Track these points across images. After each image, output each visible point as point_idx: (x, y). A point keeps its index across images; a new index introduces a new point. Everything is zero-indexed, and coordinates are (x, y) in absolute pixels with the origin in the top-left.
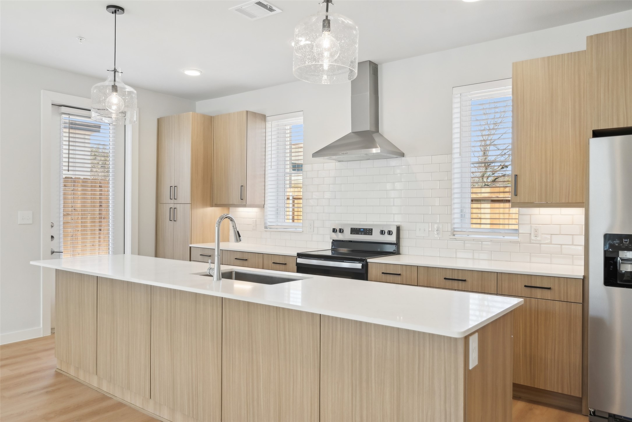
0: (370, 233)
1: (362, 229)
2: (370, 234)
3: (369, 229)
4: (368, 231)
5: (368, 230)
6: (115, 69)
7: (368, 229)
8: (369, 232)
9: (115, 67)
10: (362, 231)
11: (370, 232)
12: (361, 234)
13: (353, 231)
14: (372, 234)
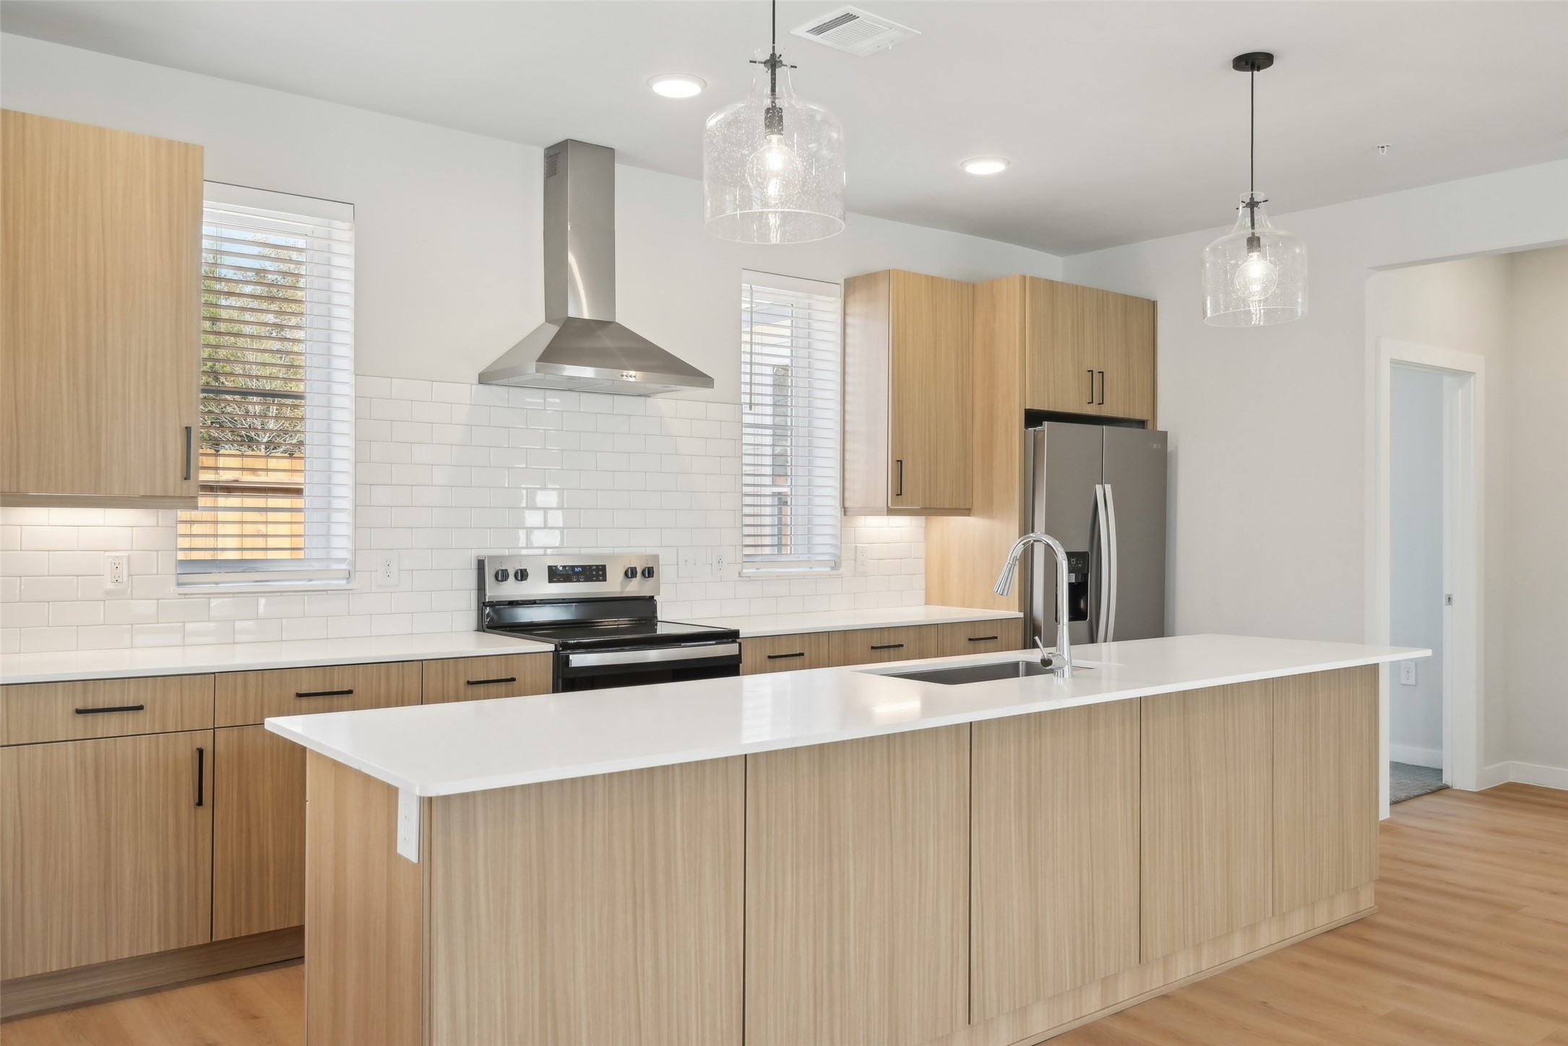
0: (601, 576)
1: (577, 566)
2: (601, 578)
3: (597, 566)
4: (594, 573)
5: (594, 570)
6: (773, 55)
7: (594, 568)
8: (597, 572)
9: (774, 47)
10: (578, 574)
11: (601, 573)
12: (578, 581)
13: (555, 575)
14: (605, 580)
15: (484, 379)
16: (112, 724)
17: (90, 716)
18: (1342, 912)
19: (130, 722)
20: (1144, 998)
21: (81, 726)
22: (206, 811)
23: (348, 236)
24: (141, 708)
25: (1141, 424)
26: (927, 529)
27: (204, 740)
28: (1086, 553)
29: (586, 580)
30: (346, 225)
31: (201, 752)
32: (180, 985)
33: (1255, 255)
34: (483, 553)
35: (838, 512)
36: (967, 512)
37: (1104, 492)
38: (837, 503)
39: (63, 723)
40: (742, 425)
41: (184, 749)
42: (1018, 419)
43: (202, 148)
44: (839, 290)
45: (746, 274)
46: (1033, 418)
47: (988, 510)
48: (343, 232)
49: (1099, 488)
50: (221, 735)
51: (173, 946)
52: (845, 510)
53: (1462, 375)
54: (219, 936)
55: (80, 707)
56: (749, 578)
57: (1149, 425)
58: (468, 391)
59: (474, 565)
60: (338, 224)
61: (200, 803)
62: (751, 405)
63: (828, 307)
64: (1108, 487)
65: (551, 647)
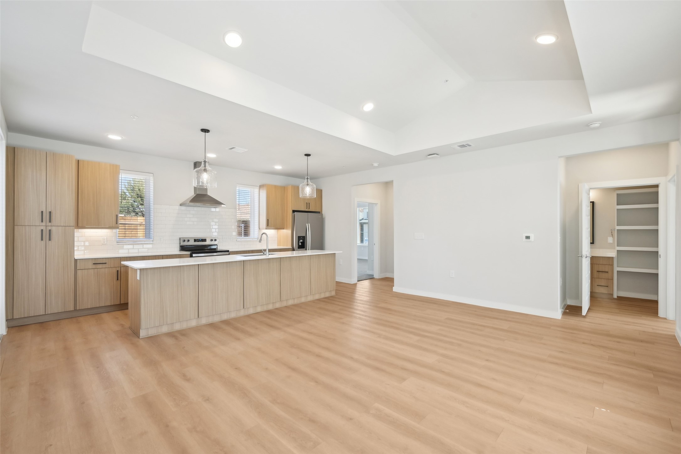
1: (200, 239)
3: (205, 239)
10: (200, 241)
13: (195, 240)
14: (206, 241)
15: (181, 205)
16: (100, 266)
17: (96, 264)
18: (327, 295)
19: (104, 266)
20: (282, 307)
21: (94, 266)
22: (119, 281)
23: (153, 179)
24: (106, 263)
25: (319, 212)
26: (278, 232)
27: (119, 269)
28: (305, 236)
29: (202, 242)
30: (152, 177)
31: (118, 271)
32: (114, 311)
33: (308, 187)
34: (180, 237)
35: (258, 229)
36: (283, 229)
37: (308, 226)
38: (258, 227)
39: (90, 265)
40: (237, 213)
41: (115, 270)
42: (291, 212)
43: (120, 165)
44: (258, 188)
45: (237, 185)
46: (294, 211)
47: (287, 228)
48: (152, 178)
49: (307, 224)
50: (122, 268)
51: (113, 304)
52: (259, 228)
53: (376, 204)
54: (122, 303)
55: (94, 263)
56: (239, 241)
57: (321, 213)
58: (178, 207)
59: (179, 239)
60: (151, 177)
61: (118, 280)
62: (239, 209)
63: (256, 190)
64: (309, 224)
65: (190, 253)
